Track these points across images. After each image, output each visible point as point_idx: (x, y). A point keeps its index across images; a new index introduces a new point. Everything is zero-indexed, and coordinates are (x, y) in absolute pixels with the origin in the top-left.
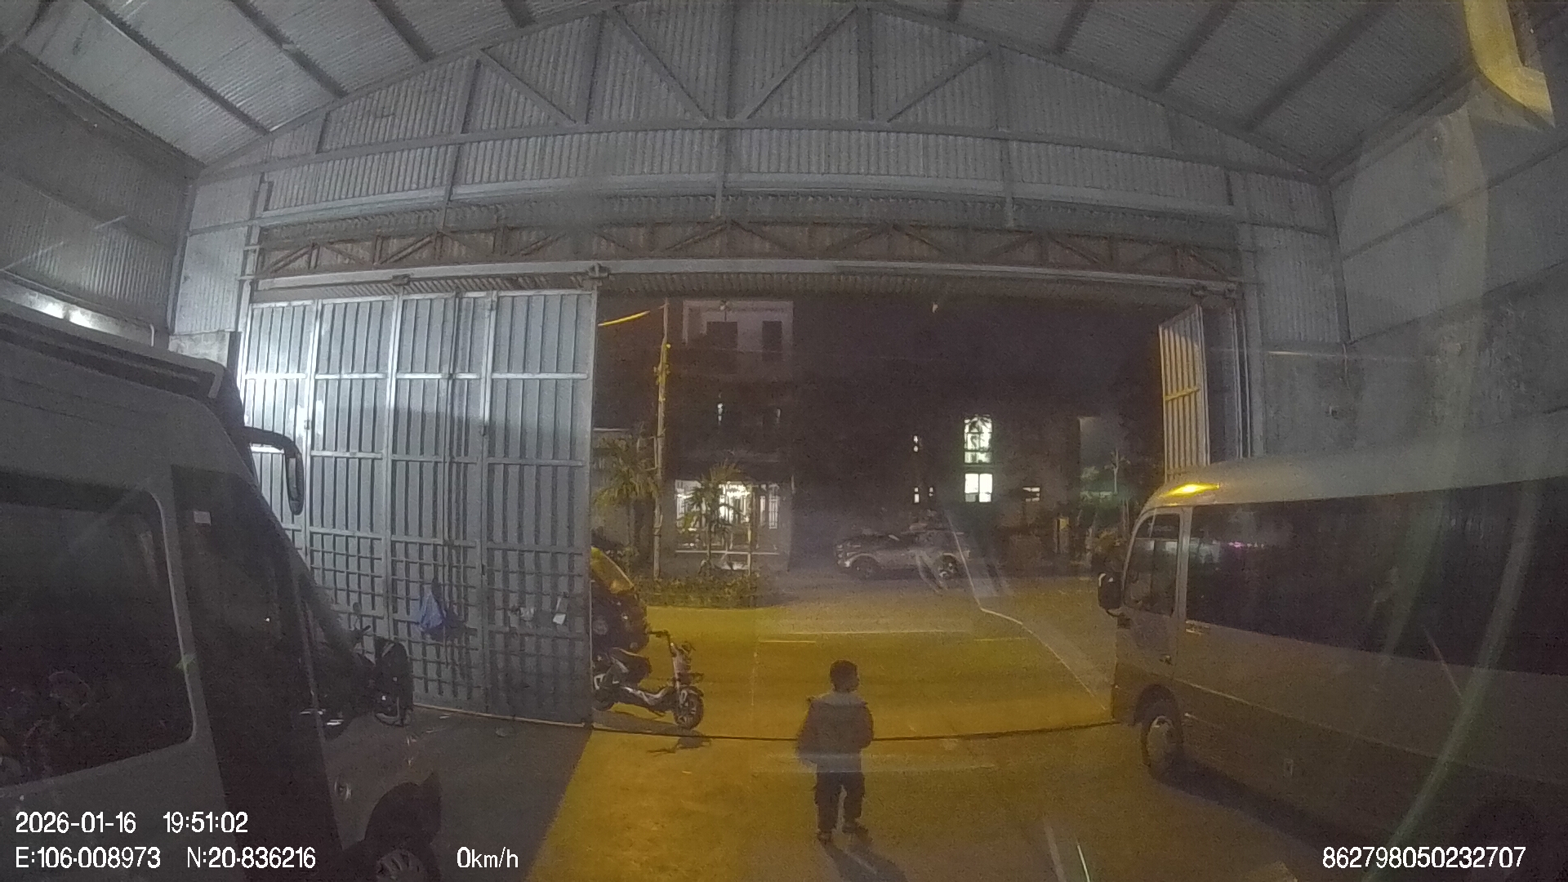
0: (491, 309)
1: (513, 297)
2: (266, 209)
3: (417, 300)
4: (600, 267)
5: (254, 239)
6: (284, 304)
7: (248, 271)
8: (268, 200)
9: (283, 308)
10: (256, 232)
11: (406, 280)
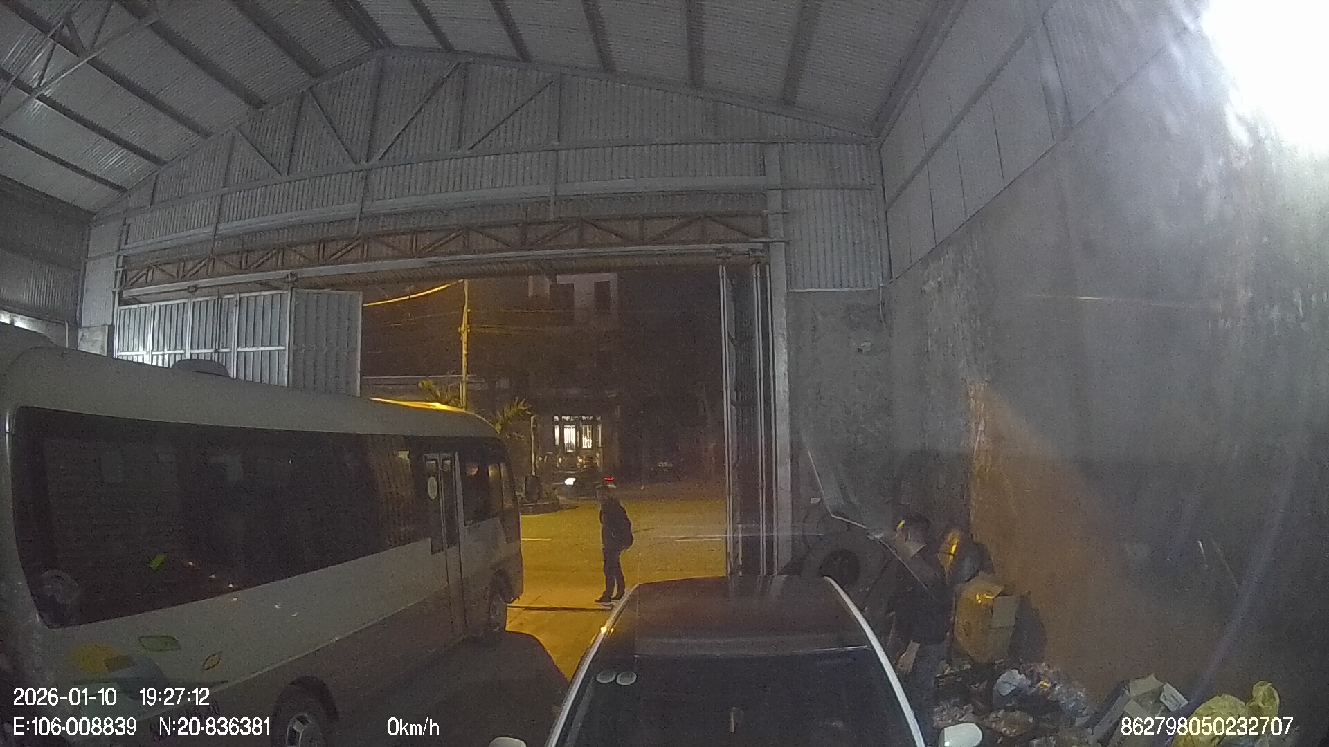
0: (236, 306)
1: (248, 298)
2: (126, 244)
3: (201, 302)
4: (291, 273)
5: (120, 265)
6: (135, 306)
7: (117, 287)
8: (126, 240)
9: (135, 309)
10: (121, 258)
11: (194, 289)
